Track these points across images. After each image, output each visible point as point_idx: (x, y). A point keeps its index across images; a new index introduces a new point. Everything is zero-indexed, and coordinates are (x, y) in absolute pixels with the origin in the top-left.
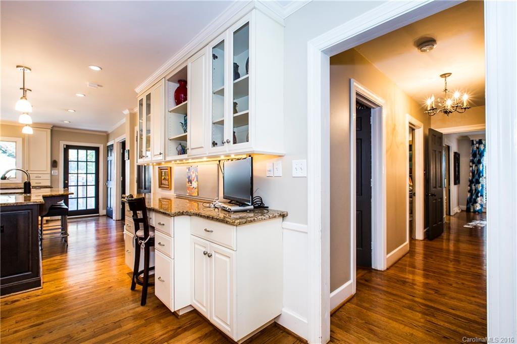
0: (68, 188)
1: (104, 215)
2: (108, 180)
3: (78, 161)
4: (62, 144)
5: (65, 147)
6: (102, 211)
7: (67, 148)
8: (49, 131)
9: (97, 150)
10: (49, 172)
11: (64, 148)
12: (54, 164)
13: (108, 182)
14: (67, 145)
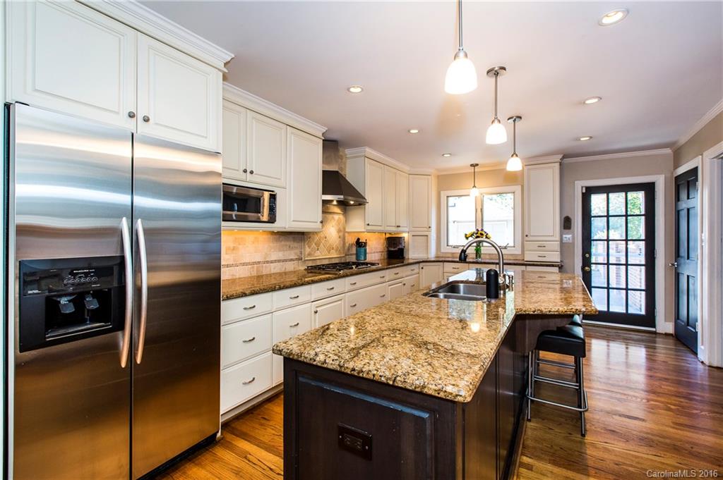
0: (590, 267)
1: (667, 335)
2: (678, 255)
3: (608, 216)
4: (580, 186)
5: (584, 191)
6: (664, 325)
7: (588, 192)
8: (557, 165)
9: (649, 189)
10: (558, 238)
11: (583, 193)
12: (567, 223)
13: (682, 261)
14: (587, 188)
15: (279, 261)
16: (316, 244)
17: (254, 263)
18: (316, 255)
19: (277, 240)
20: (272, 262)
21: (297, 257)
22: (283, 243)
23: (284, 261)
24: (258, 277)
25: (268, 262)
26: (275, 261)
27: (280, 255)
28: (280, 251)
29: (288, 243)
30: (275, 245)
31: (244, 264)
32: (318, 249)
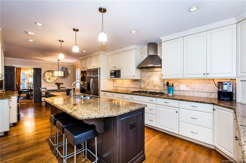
15: (133, 88)
16: (147, 84)
17: (127, 87)
18: (147, 87)
19: (133, 82)
20: (131, 88)
21: (139, 87)
22: (134, 83)
23: (135, 88)
24: (127, 91)
25: (130, 88)
26: (132, 88)
27: (134, 86)
28: (133, 85)
29: (136, 83)
30: (132, 83)
31: (124, 87)
32: (148, 86)
